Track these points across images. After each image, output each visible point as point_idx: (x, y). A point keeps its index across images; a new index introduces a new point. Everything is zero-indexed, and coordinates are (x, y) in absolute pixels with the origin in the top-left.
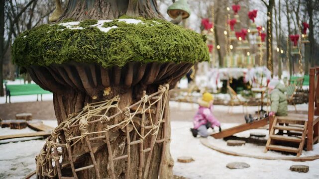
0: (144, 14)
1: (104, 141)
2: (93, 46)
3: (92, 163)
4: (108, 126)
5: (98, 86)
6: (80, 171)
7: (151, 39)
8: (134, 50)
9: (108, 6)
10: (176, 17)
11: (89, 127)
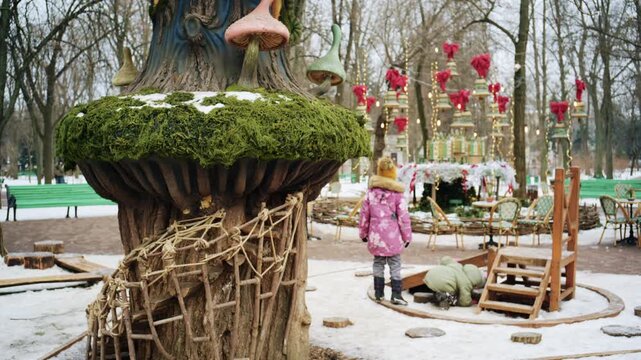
0: (267, 81)
1: (200, 278)
2: (186, 133)
3: (180, 313)
4: (206, 256)
5: (192, 193)
6: (161, 325)
7: (274, 124)
8: (249, 142)
9: (211, 69)
10: (321, 83)
11: (177, 257)
